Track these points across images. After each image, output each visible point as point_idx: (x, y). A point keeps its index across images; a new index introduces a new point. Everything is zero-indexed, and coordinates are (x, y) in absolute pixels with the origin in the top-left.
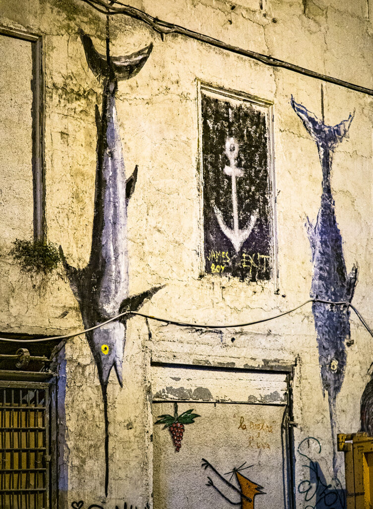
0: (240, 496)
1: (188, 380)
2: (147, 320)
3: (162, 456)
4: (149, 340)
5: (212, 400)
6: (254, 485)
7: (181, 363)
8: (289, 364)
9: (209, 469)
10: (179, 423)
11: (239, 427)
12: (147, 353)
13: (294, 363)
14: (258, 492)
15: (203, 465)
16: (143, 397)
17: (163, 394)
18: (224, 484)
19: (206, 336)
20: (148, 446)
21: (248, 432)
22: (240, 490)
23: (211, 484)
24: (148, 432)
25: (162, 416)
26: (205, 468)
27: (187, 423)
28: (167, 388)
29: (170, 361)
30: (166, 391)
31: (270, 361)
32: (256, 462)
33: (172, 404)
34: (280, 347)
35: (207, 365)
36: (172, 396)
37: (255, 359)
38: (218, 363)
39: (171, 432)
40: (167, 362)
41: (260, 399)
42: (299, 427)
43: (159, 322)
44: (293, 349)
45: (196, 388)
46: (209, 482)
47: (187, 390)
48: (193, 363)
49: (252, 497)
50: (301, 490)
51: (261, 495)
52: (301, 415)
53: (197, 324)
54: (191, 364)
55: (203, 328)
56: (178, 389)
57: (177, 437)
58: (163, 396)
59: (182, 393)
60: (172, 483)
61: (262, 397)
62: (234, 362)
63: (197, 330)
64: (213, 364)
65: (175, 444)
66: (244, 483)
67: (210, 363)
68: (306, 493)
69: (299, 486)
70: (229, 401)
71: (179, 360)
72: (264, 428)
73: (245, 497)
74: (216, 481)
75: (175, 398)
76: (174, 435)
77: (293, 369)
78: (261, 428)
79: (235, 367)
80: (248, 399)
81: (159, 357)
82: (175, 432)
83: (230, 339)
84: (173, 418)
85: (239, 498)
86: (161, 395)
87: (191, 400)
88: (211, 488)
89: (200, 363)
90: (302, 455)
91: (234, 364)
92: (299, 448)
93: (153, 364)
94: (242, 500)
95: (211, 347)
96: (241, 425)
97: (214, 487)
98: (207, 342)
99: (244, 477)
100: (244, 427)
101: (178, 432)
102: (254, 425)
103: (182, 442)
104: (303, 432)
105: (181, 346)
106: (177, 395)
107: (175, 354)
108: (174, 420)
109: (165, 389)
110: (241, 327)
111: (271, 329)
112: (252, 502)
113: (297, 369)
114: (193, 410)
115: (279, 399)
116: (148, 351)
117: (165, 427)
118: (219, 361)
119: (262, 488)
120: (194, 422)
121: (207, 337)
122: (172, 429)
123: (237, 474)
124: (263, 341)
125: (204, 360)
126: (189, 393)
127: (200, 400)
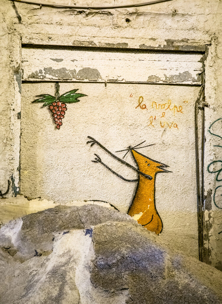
0: (136, 173)
1: (73, 61)
2: (14, 3)
3: (40, 133)
4: (20, 23)
5: (100, 80)
6: (156, 163)
7: (57, 44)
8: (202, 43)
9: (96, 146)
10: (61, 102)
11: (138, 107)
12: (14, 35)
13: (209, 43)
14: (161, 170)
15: (88, 143)
16: (9, 77)
17: (40, 75)
18: (116, 162)
19: (94, 18)
20: (13, 123)
21: (149, 111)
22: (136, 168)
23: (98, 160)
24: (14, 110)
25: (41, 96)
26: (92, 145)
27: (70, 103)
28: (45, 69)
29: (45, 43)
30: (43, 72)
31: (175, 41)
32: (158, 141)
33: (53, 84)
34: (190, 26)
35: (91, 46)
36: (51, 77)
37: (154, 40)
38: (106, 44)
39: (51, 111)
40: (41, 43)
41: (164, 79)
42: (211, 107)
43: (29, 5)
44: (207, 29)
45: (82, 68)
46: (96, 159)
47: (70, 71)
48: (73, 44)
49: (152, 175)
50: (211, 170)
51: (164, 174)
52: (215, 95)
53: (77, 5)
54: (71, 45)
55: (85, 10)
56: (60, 70)
57: (57, 115)
58: (40, 76)
59: (63, 74)
60: (50, 159)
61: (166, 77)
62: (126, 42)
63: (81, 12)
64: (98, 45)
65: (55, 122)
66: (142, 161)
67: (95, 44)
68: (217, 173)
69: (209, 167)
70: (123, 81)
71: (56, 41)
72: (171, 107)
73: (143, 175)
74: (105, 158)
75: (54, 78)
76: (54, 113)
77: (207, 49)
78: (166, 107)
79: (128, 47)
80: (147, 79)
81: (30, 39)
82: (55, 111)
83: (124, 20)
84: (53, 98)
85: (136, 175)
86: (37, 75)
87: (74, 80)
88: (99, 164)
89: (83, 44)
90: (213, 134)
91: (127, 44)
92: (210, 128)
93: (24, 46)
94: (139, 177)
95: (98, 28)
96: (139, 105)
97: (102, 163)
98: (94, 23)
99: (142, 155)
100: (144, 107)
101: (58, 110)
102: (158, 104)
103: (64, 120)
104: (216, 112)
105: (60, 28)
106: (57, 75)
107: (50, 36)
108: (54, 99)
109: (43, 70)
110: (136, 8)
111: (176, 9)
112: (153, 180)
113: (211, 49)
114: (78, 90)
115: (190, 79)
116: (16, 33)
117: (44, 106)
118: (107, 42)
119: (167, 166)
120: (79, 101)
121: (96, 19)
122: (52, 108)
123: (134, 152)
124: (169, 21)
125: (88, 40)
126: (73, 74)
127: (86, 80)
